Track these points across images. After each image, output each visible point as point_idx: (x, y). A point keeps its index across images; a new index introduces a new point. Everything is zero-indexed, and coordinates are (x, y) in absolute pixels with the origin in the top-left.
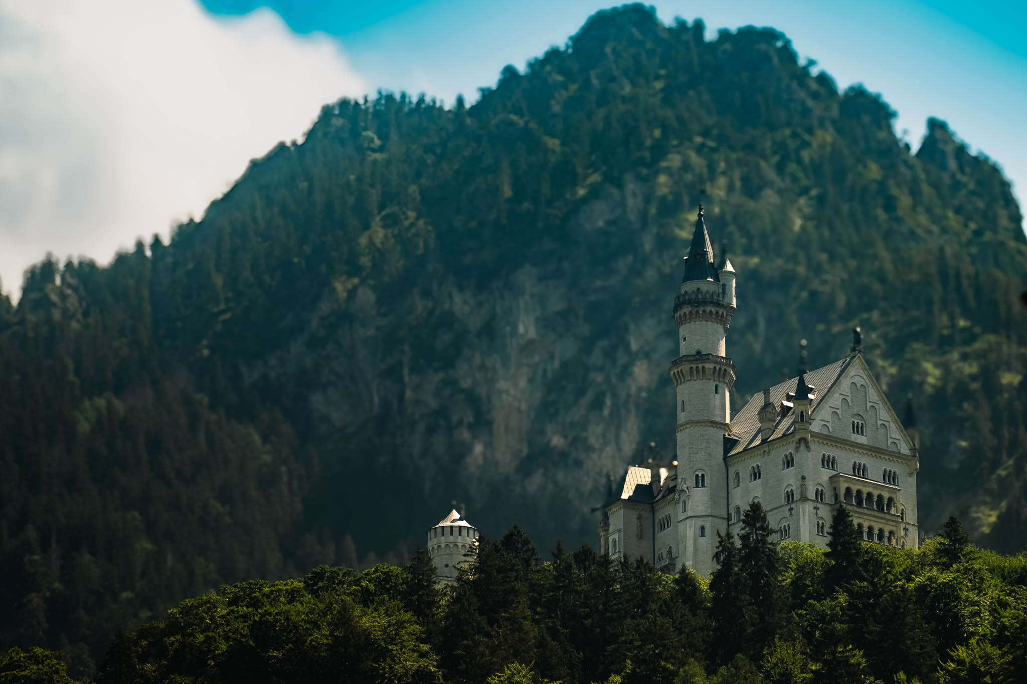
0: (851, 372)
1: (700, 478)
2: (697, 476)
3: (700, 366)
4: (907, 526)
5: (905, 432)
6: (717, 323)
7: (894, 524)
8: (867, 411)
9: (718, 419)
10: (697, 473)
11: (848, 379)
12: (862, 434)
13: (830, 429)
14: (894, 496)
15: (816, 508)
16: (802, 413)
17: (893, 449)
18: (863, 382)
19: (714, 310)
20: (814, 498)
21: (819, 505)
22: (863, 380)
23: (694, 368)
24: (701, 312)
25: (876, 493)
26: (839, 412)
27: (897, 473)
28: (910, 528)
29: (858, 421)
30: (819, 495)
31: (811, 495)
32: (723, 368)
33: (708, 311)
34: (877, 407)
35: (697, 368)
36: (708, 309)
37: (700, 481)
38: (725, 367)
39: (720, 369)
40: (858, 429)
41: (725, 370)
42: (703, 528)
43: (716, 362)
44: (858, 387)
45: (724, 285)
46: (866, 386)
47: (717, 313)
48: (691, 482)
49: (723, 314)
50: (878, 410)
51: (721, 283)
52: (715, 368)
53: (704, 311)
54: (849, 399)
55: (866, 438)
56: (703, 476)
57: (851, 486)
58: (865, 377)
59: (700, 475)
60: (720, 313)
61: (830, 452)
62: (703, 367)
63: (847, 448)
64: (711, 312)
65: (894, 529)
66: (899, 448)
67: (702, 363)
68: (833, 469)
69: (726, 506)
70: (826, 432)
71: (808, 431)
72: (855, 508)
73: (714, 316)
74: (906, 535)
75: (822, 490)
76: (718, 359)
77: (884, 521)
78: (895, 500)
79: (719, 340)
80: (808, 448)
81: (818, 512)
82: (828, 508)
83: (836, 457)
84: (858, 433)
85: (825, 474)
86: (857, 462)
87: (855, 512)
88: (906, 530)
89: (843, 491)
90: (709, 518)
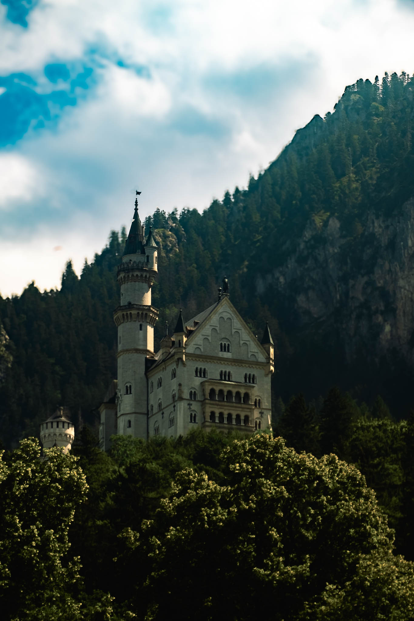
0: (219, 310)
1: (129, 388)
2: (127, 386)
3: (129, 312)
4: (263, 411)
5: (261, 347)
6: (143, 282)
7: (249, 410)
8: (232, 335)
9: (141, 347)
10: (127, 385)
11: (217, 315)
12: (228, 351)
13: (202, 350)
14: (249, 391)
15: (189, 405)
16: (179, 341)
17: (253, 359)
18: (229, 316)
19: (139, 274)
20: (188, 397)
21: (191, 402)
22: (229, 315)
23: (125, 314)
24: (130, 276)
25: (234, 391)
26: (209, 338)
27: (256, 375)
28: (265, 412)
29: (225, 343)
30: (193, 395)
31: (186, 395)
32: (144, 312)
33: (135, 275)
34: (240, 331)
35: (127, 314)
36: (135, 274)
37: (128, 390)
38: (146, 312)
39: (142, 313)
40: (225, 348)
41: (146, 314)
42: (130, 422)
43: (138, 309)
44: (225, 320)
45: (148, 257)
46: (232, 318)
47: (142, 276)
48: (123, 391)
49: (146, 276)
50: (240, 334)
51: (146, 255)
52: (138, 313)
53: (133, 275)
54: (217, 329)
55: (231, 353)
56: (130, 386)
57: (215, 387)
58: (231, 312)
59: (128, 386)
60: (144, 276)
61: (201, 365)
62: (131, 313)
63: (215, 362)
64: (137, 275)
65: (249, 414)
66: (257, 358)
67: (129, 311)
68: (204, 377)
69: (146, 406)
70: (198, 352)
71: (183, 353)
72: (217, 402)
73: (139, 278)
74: (262, 416)
75: (195, 392)
76: (142, 307)
77: (240, 409)
78: (250, 394)
79: (144, 294)
80: (184, 364)
81: (191, 407)
82: (199, 404)
83: (207, 369)
84: (225, 351)
85: (198, 381)
86: (224, 371)
87: (218, 405)
88: (261, 413)
89: (207, 392)
90: (134, 415)
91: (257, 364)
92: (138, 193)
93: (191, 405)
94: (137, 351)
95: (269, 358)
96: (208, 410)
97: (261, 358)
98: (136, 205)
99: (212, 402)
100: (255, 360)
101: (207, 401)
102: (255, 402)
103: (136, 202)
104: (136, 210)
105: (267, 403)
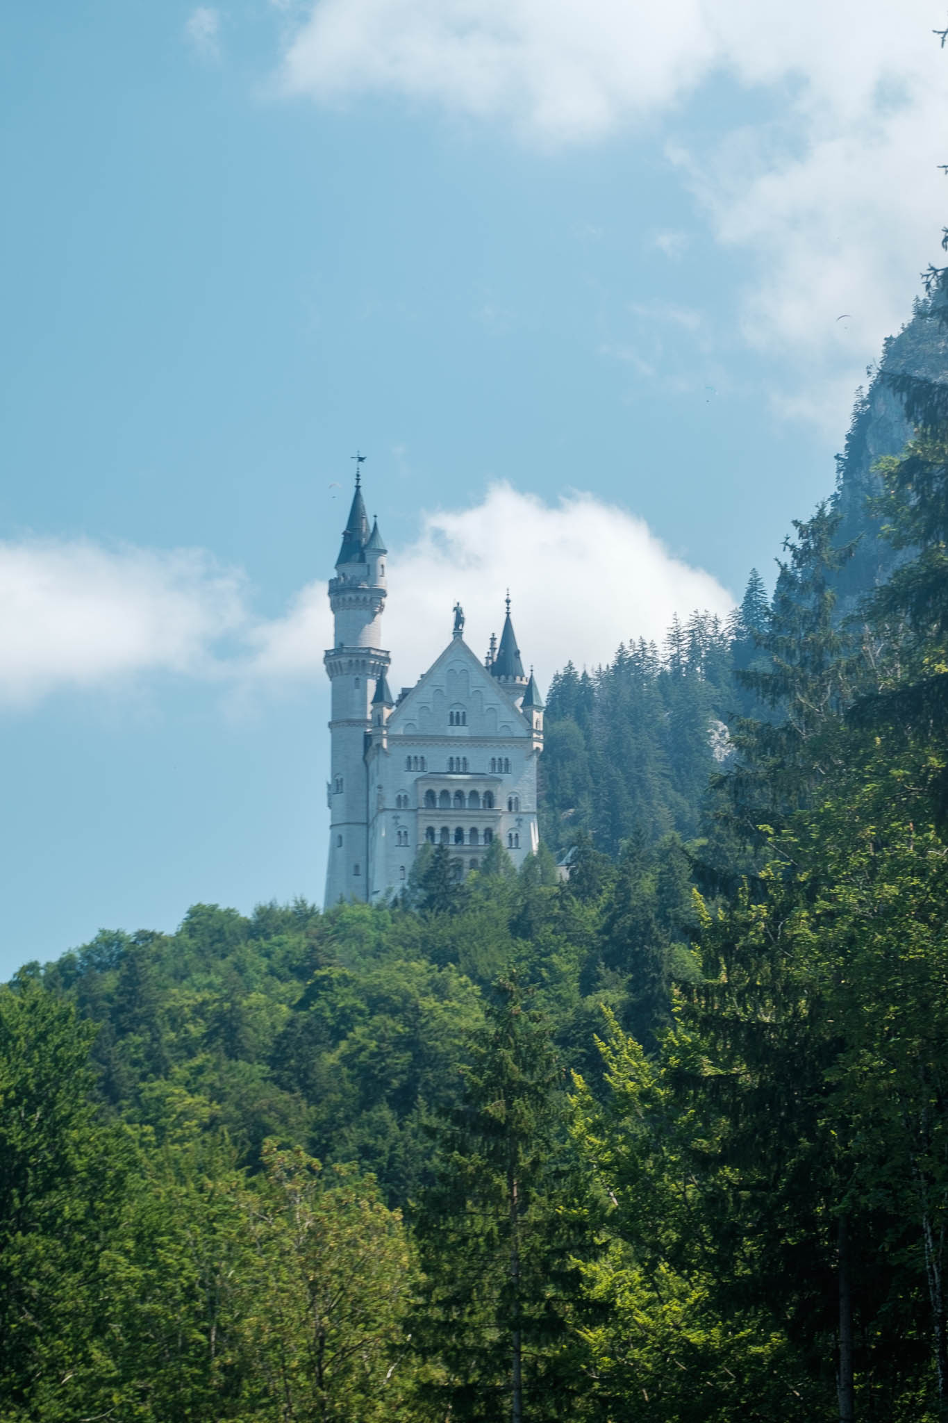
0: (447, 660)
3: (339, 660)
4: (522, 816)
7: (491, 819)
8: (469, 697)
9: (357, 717)
11: (444, 668)
12: (464, 724)
13: (418, 727)
14: (492, 789)
15: (396, 818)
16: (379, 716)
17: (504, 733)
18: (464, 667)
19: (353, 596)
20: (393, 805)
21: (399, 814)
22: (464, 665)
24: (341, 601)
25: (467, 790)
26: (429, 706)
27: (510, 759)
28: (525, 818)
29: (458, 710)
30: (402, 801)
31: (390, 802)
32: (360, 660)
33: (348, 599)
34: (483, 690)
35: (335, 663)
36: (348, 596)
39: (357, 661)
40: (457, 720)
41: (364, 661)
42: (340, 837)
43: (351, 655)
44: (458, 673)
45: (369, 566)
46: (469, 670)
47: (357, 599)
48: (334, 788)
49: (365, 599)
50: (484, 694)
51: (367, 563)
53: (344, 599)
54: (444, 689)
55: (467, 728)
56: (342, 780)
57: (434, 788)
58: (468, 661)
59: (340, 779)
60: (361, 599)
61: (416, 752)
63: (440, 744)
64: (350, 599)
65: (491, 825)
66: (512, 731)
67: (341, 657)
68: (423, 770)
69: (365, 810)
70: (411, 732)
71: (382, 736)
72: (438, 812)
73: (354, 603)
74: (519, 825)
75: (406, 796)
76: (355, 651)
77: (478, 819)
78: (494, 792)
79: (362, 627)
80: (386, 753)
81: (399, 821)
82: (412, 814)
83: (426, 757)
84: (458, 724)
85: (410, 778)
86: (455, 757)
87: (438, 816)
88: (519, 820)
89: (422, 795)
90: (345, 827)
91: (513, 740)
92: (361, 459)
93: (398, 817)
94: (351, 722)
95: (531, 730)
96: (423, 826)
97: (520, 731)
98: (358, 480)
99: (429, 812)
100: (508, 735)
101: (420, 812)
102: (510, 804)
103: (358, 475)
104: (358, 487)
105: (529, 804)
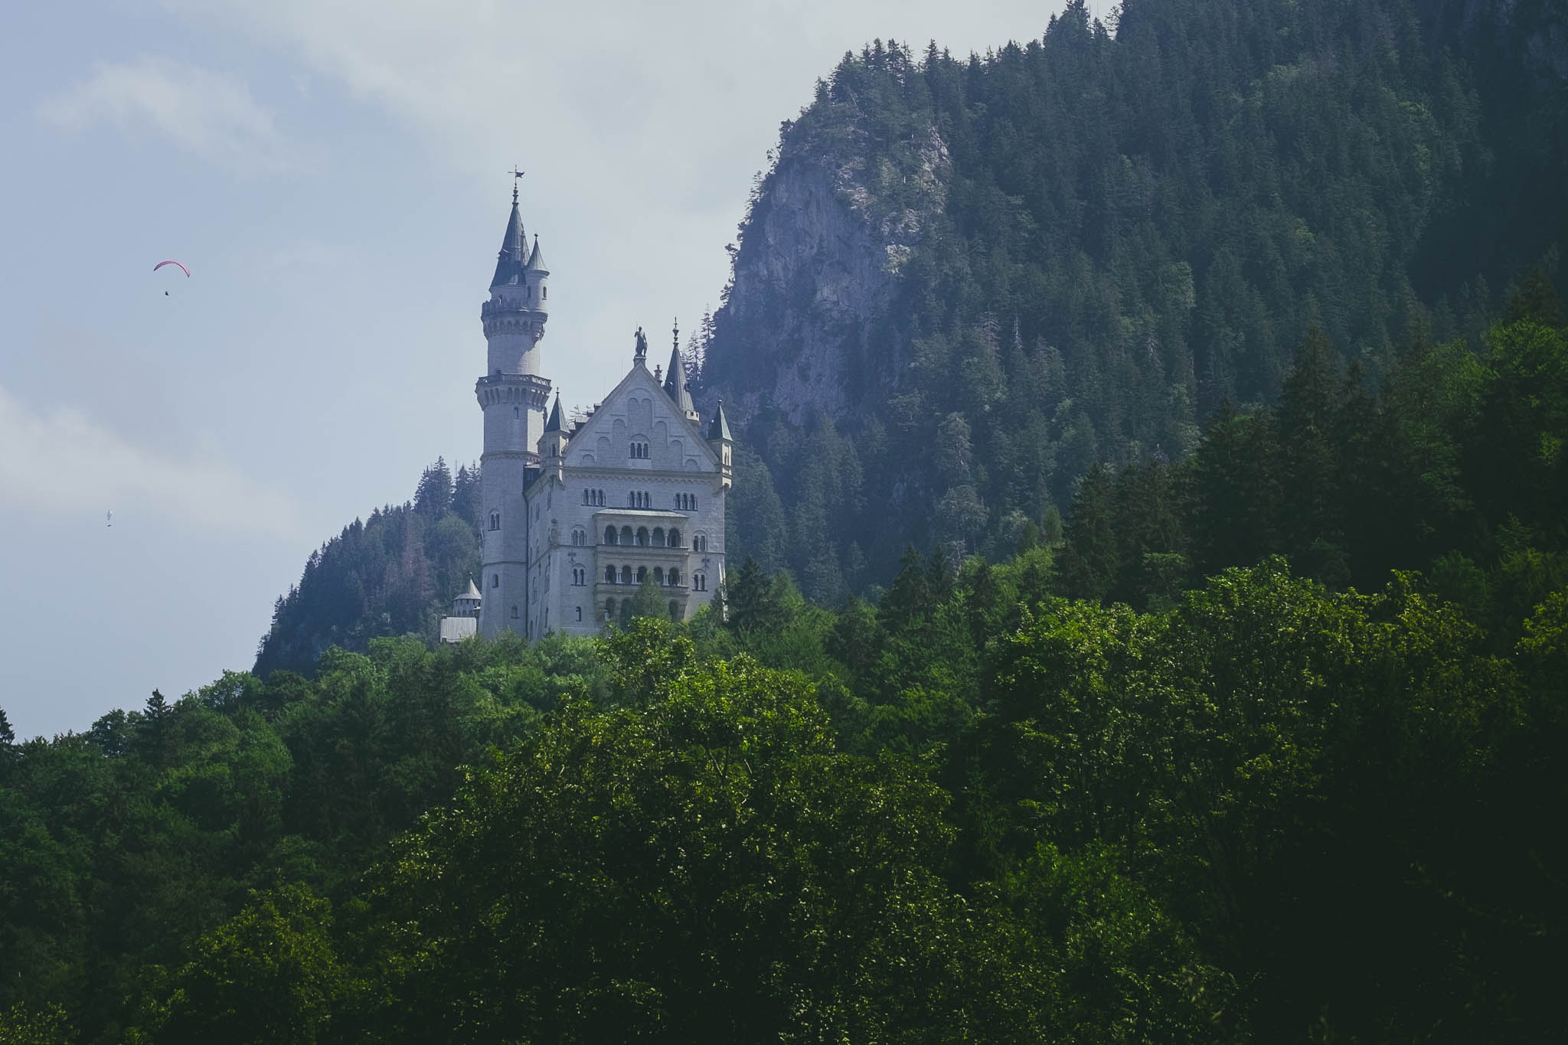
0: (628, 386)
1: (495, 519)
2: (493, 516)
3: (494, 388)
4: (708, 557)
5: (706, 445)
6: (521, 334)
7: (678, 559)
8: (652, 428)
9: (517, 447)
10: (493, 513)
11: (624, 396)
12: (646, 457)
13: (596, 458)
14: (679, 527)
15: (572, 554)
16: (554, 446)
17: (691, 467)
19: (513, 320)
20: (570, 542)
21: (575, 551)
22: (647, 393)
24: (498, 325)
25: (652, 526)
26: (609, 437)
27: (697, 494)
28: (713, 558)
29: (639, 442)
30: (578, 537)
31: (566, 538)
32: (521, 388)
33: (506, 322)
34: (666, 421)
35: (491, 391)
36: (506, 320)
37: (495, 523)
38: (524, 386)
39: (517, 389)
40: (638, 452)
41: (524, 390)
42: (496, 577)
43: (510, 382)
44: (640, 402)
45: (529, 288)
46: (651, 399)
47: (517, 322)
48: (488, 524)
50: (668, 425)
51: (527, 285)
52: (512, 387)
53: (502, 323)
54: (625, 419)
55: (650, 461)
56: (498, 516)
57: (614, 524)
58: (650, 388)
59: (495, 515)
60: (521, 322)
61: (593, 485)
62: (497, 389)
63: (620, 477)
64: (509, 322)
65: (677, 565)
66: (699, 465)
67: (496, 385)
68: (601, 505)
69: (525, 549)
70: (589, 463)
71: (559, 467)
72: (620, 549)
73: (513, 328)
74: (706, 566)
75: (582, 532)
76: (515, 378)
77: (663, 558)
78: (680, 530)
79: (522, 354)
80: (562, 486)
81: (574, 559)
82: (590, 552)
83: (604, 491)
84: (640, 456)
85: (586, 513)
86: (636, 491)
87: (620, 554)
88: (706, 561)
89: (602, 531)
90: (503, 565)
91: (700, 475)
92: (519, 175)
93: (575, 554)
94: (508, 455)
95: (719, 465)
96: (603, 563)
97: (707, 465)
98: (515, 196)
99: (609, 549)
100: (695, 469)
101: (599, 548)
102: (696, 543)
103: (516, 192)
104: (515, 204)
105: (716, 544)
